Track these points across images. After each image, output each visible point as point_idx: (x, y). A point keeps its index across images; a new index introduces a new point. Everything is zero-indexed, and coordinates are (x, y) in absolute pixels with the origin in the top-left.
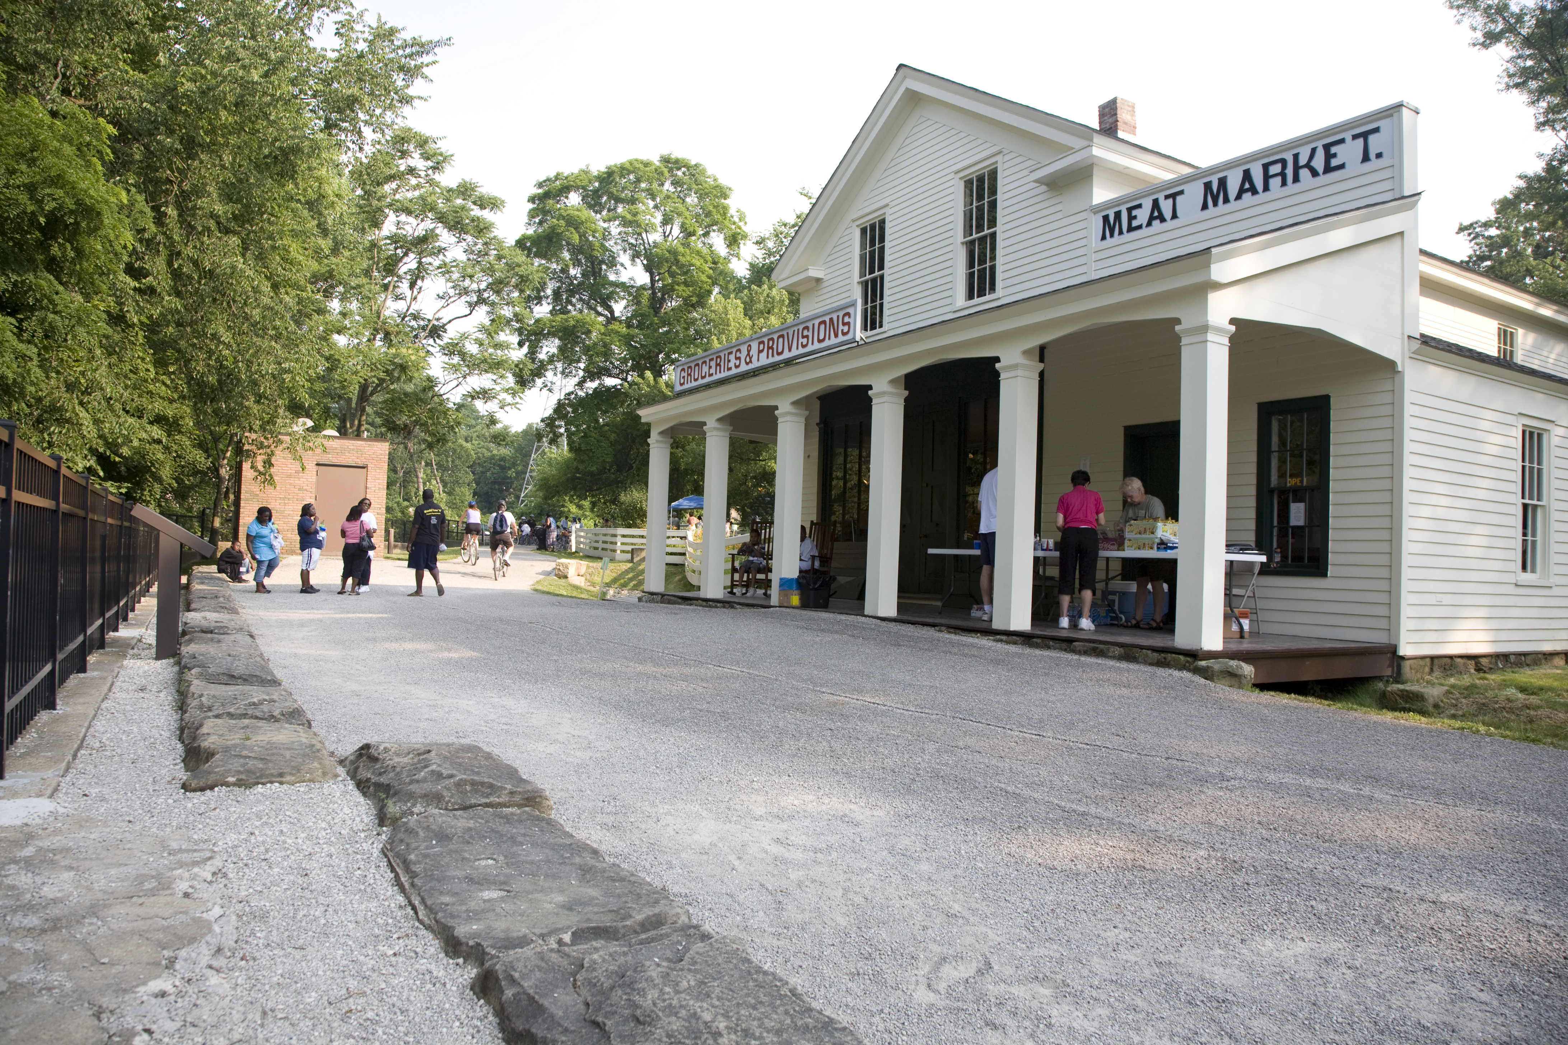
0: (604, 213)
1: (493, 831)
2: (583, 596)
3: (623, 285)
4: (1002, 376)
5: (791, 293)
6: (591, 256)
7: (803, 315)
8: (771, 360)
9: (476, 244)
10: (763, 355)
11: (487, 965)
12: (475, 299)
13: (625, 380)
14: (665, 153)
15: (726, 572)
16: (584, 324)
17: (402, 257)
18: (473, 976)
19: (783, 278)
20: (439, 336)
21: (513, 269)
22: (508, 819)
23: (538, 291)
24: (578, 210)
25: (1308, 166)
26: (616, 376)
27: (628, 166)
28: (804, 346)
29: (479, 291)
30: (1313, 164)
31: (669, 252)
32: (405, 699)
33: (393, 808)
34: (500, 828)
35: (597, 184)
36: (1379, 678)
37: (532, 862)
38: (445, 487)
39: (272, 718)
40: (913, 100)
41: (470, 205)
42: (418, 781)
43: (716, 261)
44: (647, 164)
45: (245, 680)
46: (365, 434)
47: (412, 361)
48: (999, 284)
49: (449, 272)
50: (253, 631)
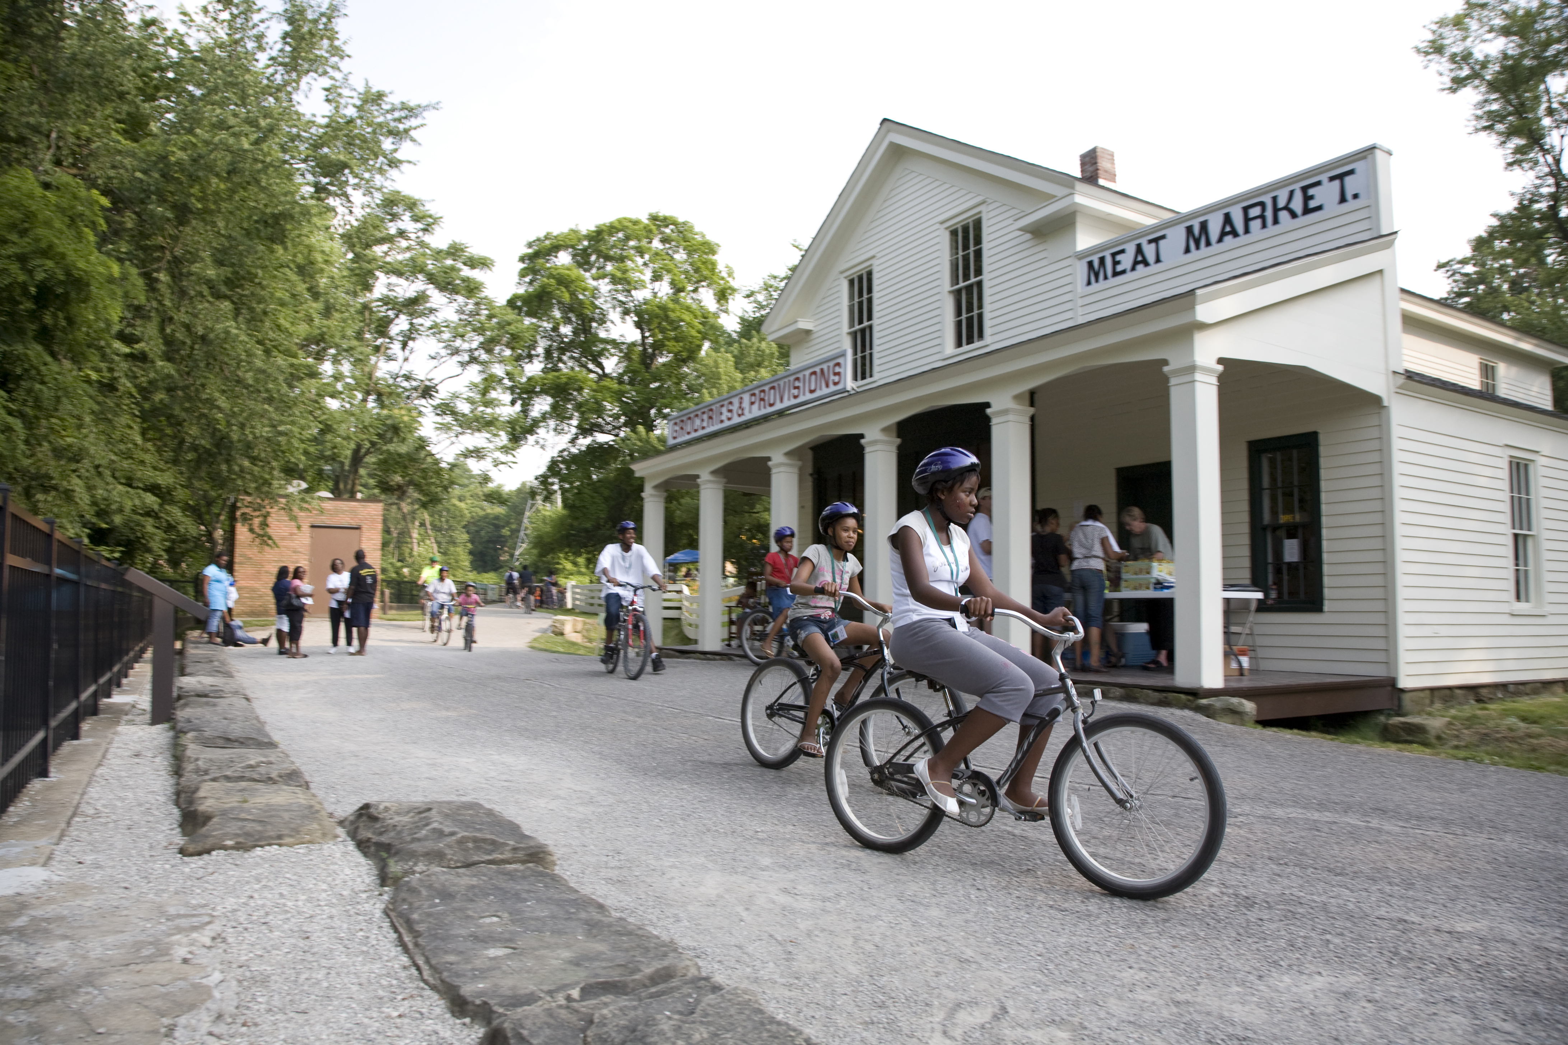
0: (594, 271)
1: (497, 888)
2: (581, 652)
3: (614, 343)
4: (993, 422)
5: (780, 346)
6: (582, 315)
7: (793, 367)
8: (764, 412)
9: (467, 304)
10: (755, 407)
11: (495, 1023)
14: (654, 211)
16: (577, 380)
17: (394, 319)
18: (480, 1035)
19: (773, 331)
20: (431, 396)
21: (503, 327)
22: (511, 876)
23: (530, 349)
24: (568, 269)
25: (1287, 208)
26: (609, 433)
27: (617, 225)
28: (795, 397)
29: (471, 350)
30: (1292, 206)
32: (404, 758)
33: (395, 867)
34: (504, 885)
35: (586, 243)
36: (1380, 712)
37: (537, 919)
38: (439, 547)
39: (270, 780)
40: (897, 153)
41: (460, 265)
42: (419, 840)
43: (705, 316)
44: (636, 223)
45: (242, 743)
46: (359, 496)
47: (404, 422)
48: (987, 331)
49: (441, 332)
50: (251, 695)
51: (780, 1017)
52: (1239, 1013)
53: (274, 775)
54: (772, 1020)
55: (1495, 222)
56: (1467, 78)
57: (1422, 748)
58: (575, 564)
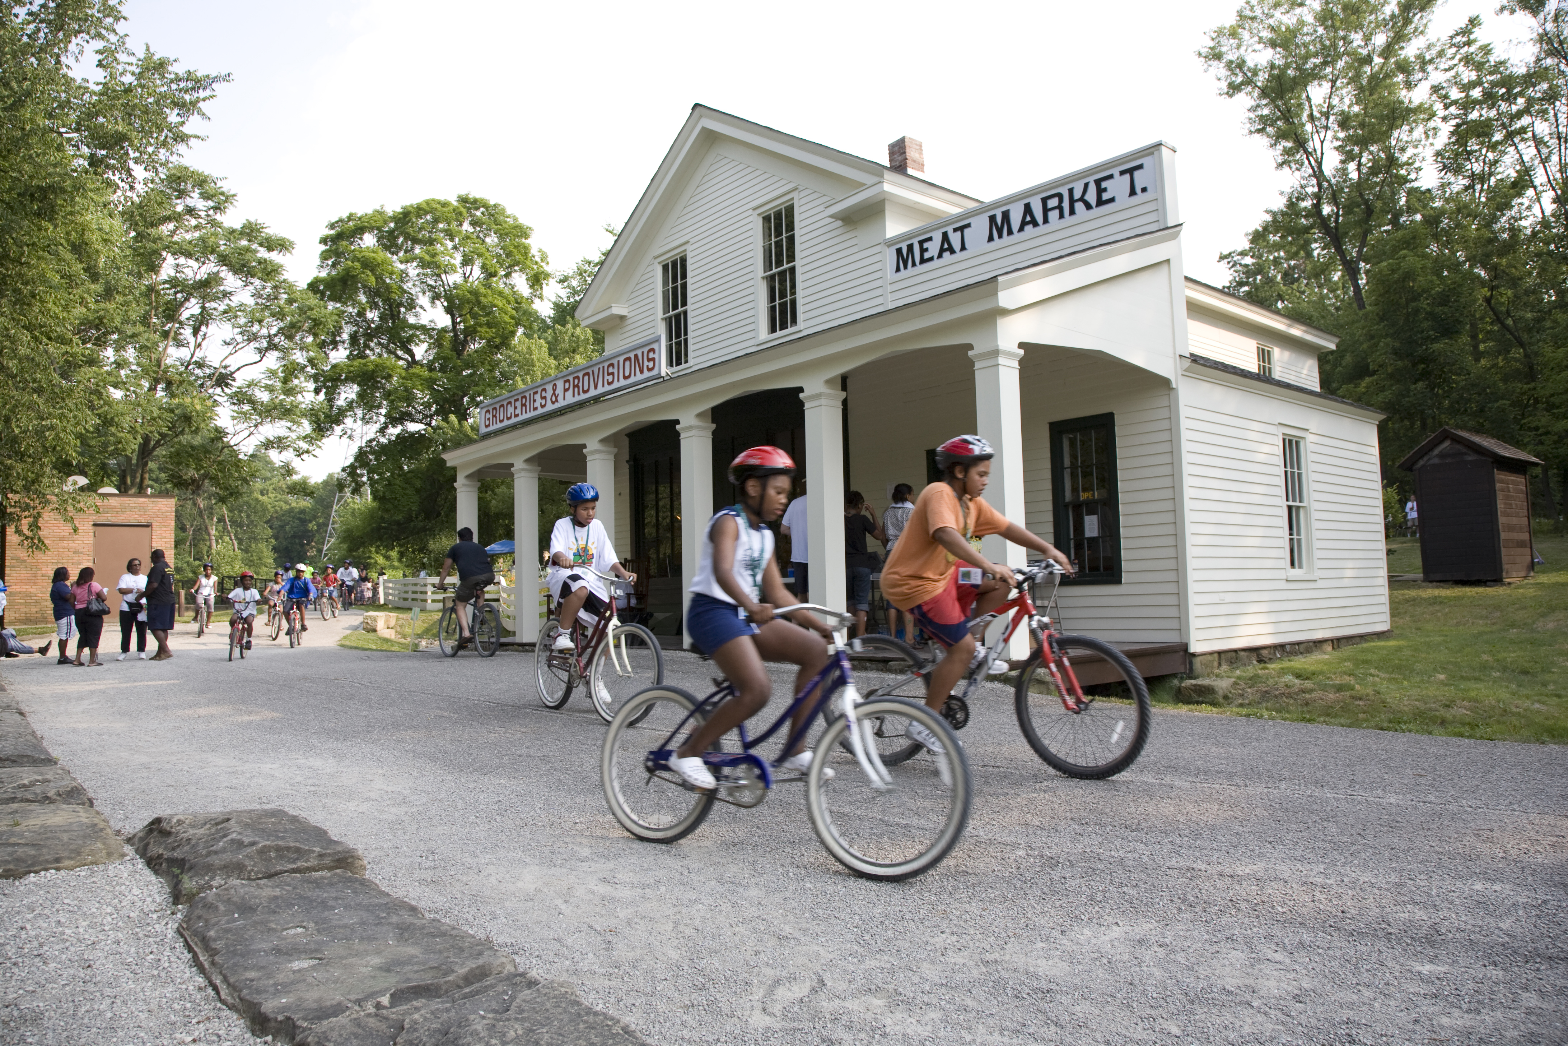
0: (401, 254)
1: (301, 897)
2: (393, 649)
3: (423, 328)
4: (807, 406)
5: (595, 332)
6: (389, 299)
7: (607, 353)
8: (577, 398)
9: (264, 288)
10: (569, 394)
11: (298, 1039)
12: (265, 344)
13: (429, 424)
14: (463, 192)
15: (541, 616)
16: (384, 368)
17: (182, 304)
19: (587, 316)
20: (227, 385)
21: (305, 313)
22: (317, 884)
23: (334, 335)
24: (374, 252)
25: (1082, 199)
26: (420, 421)
27: (424, 206)
28: (609, 383)
29: (269, 336)
30: (1086, 197)
31: (470, 292)
32: (201, 768)
33: (189, 883)
34: (310, 894)
35: (392, 225)
36: (1174, 675)
37: (345, 926)
38: (240, 544)
39: (46, 799)
40: (710, 138)
41: (255, 246)
42: (216, 853)
43: (518, 301)
44: (445, 204)
45: (14, 761)
46: (149, 491)
47: (197, 412)
48: (800, 317)
49: (236, 317)
50: (24, 708)
51: (598, 1008)
52: (1043, 967)
53: (51, 794)
54: (589, 1011)
55: (1269, 218)
56: (1242, 83)
57: (1209, 708)
58: (387, 558)
